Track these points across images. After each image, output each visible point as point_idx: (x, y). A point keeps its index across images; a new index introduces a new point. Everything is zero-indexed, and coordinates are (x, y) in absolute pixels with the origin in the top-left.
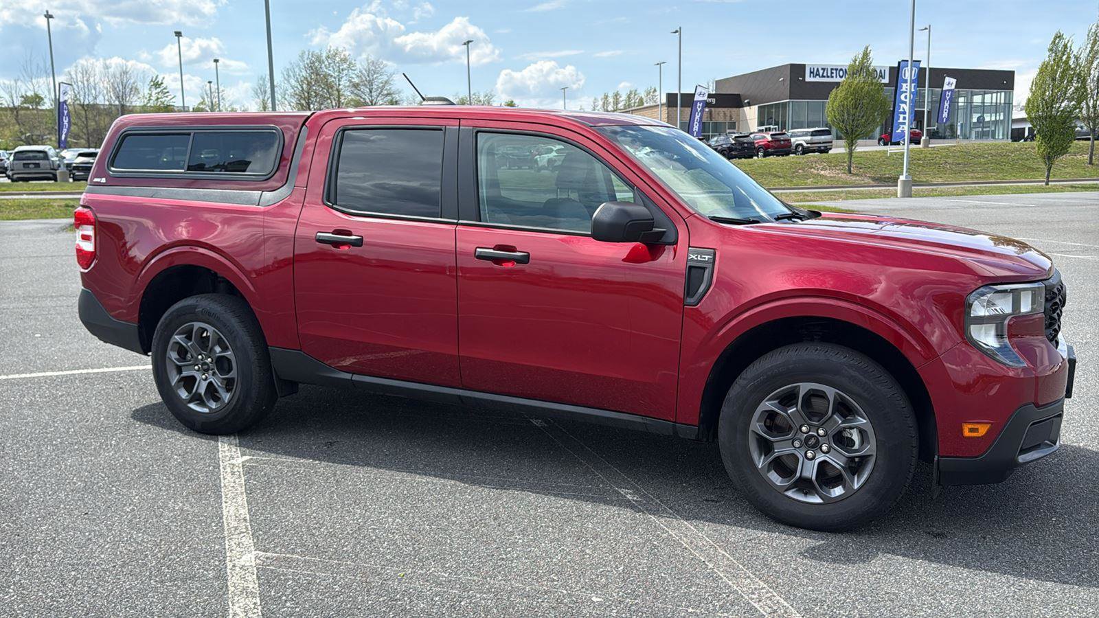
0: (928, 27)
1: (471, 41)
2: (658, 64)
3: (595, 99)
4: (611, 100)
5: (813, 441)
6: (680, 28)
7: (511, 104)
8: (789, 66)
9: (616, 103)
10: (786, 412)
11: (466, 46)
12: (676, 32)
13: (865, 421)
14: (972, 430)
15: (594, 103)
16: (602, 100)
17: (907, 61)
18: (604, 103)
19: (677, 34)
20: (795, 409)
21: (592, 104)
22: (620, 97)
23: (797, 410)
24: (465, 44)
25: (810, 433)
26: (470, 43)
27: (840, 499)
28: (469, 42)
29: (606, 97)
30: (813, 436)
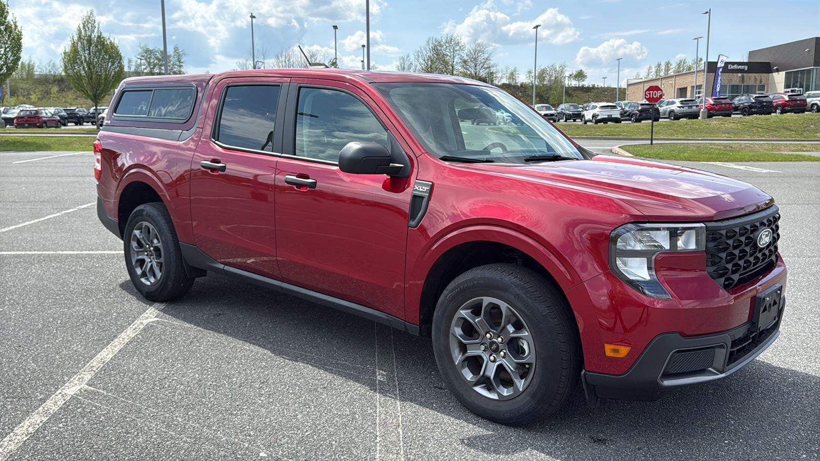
1: (539, 26)
2: (696, 39)
3: (650, 67)
4: (663, 67)
5: (494, 347)
6: (710, 10)
7: (580, 75)
8: (815, 39)
9: (667, 69)
10: (474, 321)
11: (535, 30)
12: (707, 13)
13: (528, 334)
14: (612, 350)
15: (649, 70)
16: (655, 68)
18: (657, 70)
21: (647, 71)
22: (671, 65)
23: (481, 319)
24: (535, 28)
25: (493, 340)
28: (537, 26)
29: (659, 65)
30: (494, 342)
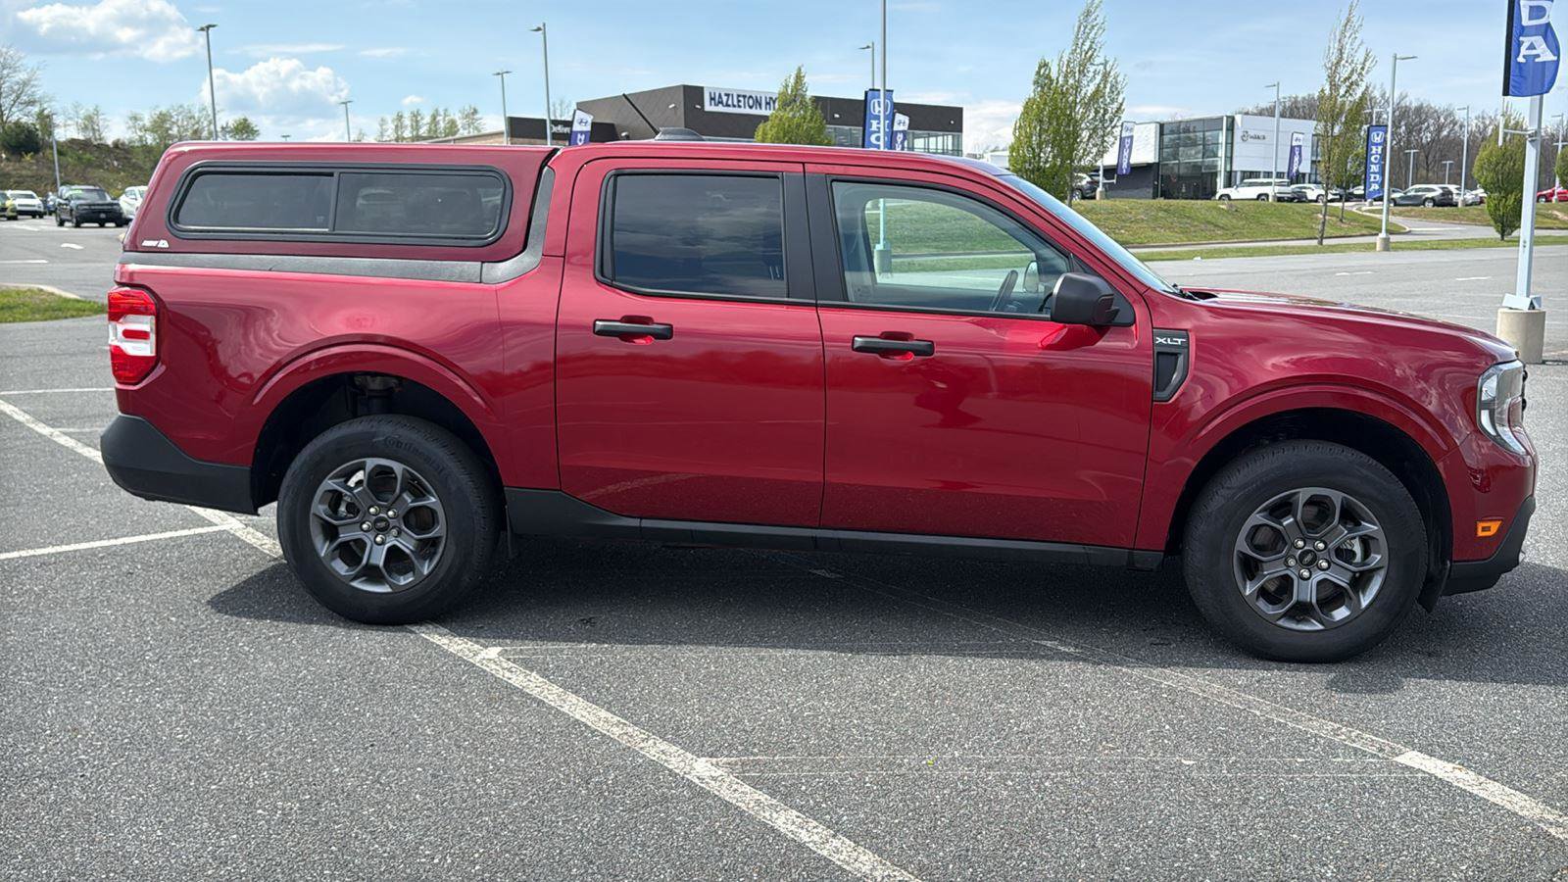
0: (871, 45)
1: (214, 26)
2: (499, 74)
3: (382, 120)
4: (407, 122)
5: (1308, 558)
6: (544, 25)
7: (244, 129)
8: (682, 89)
9: (416, 126)
10: (1281, 524)
11: (204, 33)
12: (539, 29)
13: (1376, 528)
14: (1484, 529)
15: (381, 125)
16: (393, 121)
17: (879, 90)
18: (397, 126)
19: (541, 32)
20: (1292, 520)
21: (379, 127)
22: (422, 119)
23: (1296, 521)
24: (202, 29)
25: (1306, 548)
26: (211, 29)
27: (1345, 622)
28: (208, 27)
29: (400, 117)
30: (1309, 551)
